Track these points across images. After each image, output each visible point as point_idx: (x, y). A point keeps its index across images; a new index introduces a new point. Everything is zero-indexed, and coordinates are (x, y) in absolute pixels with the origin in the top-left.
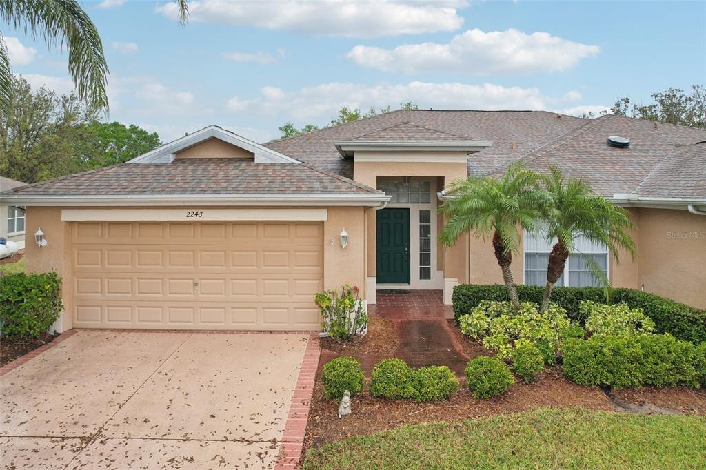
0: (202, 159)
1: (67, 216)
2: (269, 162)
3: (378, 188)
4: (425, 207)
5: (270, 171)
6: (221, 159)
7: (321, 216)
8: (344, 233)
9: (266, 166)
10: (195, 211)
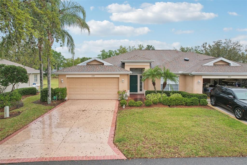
0: (92, 64)
1: (67, 76)
2: (107, 65)
3: (130, 70)
4: (141, 75)
5: (107, 67)
6: (97, 64)
7: (118, 76)
8: (123, 80)
9: (106, 66)
10: (93, 75)
